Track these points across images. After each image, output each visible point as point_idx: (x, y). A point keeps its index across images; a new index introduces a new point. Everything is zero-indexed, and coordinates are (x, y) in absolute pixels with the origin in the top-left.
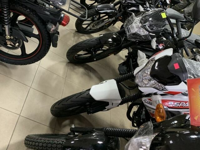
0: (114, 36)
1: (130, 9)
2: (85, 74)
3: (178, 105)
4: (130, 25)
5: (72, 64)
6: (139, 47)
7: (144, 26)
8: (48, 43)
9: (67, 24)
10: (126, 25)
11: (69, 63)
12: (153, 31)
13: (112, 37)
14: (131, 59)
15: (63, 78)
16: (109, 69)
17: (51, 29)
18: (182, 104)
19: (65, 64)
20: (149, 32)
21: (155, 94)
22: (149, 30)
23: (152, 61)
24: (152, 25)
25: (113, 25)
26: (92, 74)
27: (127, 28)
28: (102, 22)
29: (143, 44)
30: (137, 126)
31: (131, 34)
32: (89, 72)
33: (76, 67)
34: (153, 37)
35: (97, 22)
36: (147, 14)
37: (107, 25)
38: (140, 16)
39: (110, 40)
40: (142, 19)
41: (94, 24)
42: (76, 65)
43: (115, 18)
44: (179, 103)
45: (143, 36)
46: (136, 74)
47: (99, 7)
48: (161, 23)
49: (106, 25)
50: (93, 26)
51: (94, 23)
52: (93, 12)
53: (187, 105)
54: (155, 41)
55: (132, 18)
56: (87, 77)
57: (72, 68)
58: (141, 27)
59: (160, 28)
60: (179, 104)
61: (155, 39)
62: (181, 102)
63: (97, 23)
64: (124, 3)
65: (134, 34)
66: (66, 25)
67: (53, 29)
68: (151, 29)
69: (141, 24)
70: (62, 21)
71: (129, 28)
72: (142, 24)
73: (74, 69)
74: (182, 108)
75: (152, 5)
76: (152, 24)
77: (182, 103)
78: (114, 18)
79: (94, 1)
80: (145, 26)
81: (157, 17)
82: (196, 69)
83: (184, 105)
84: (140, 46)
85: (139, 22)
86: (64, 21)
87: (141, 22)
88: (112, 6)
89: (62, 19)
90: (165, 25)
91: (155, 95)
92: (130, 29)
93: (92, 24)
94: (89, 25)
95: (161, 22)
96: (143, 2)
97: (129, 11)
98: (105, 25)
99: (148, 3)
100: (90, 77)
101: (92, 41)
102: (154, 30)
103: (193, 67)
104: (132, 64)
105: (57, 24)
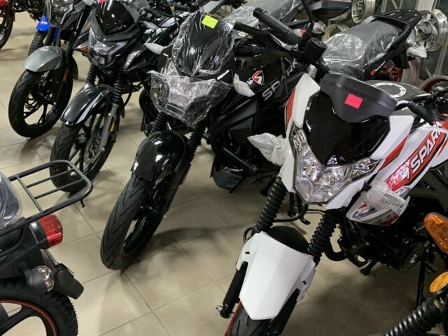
0: (157, 143)
1: (128, 64)
2: (172, 259)
3: (418, 161)
4: (167, 96)
5: (130, 268)
6: (222, 117)
7: (195, 75)
8: (59, 303)
9: (61, 230)
10: (160, 105)
11: (123, 272)
12: (219, 69)
13: (156, 149)
14: (225, 149)
15: (146, 314)
16: (198, 198)
17: (44, 282)
18: (423, 153)
19: (119, 283)
20: (215, 77)
21: (367, 187)
22: (212, 73)
23: (294, 134)
24: (209, 59)
25: (123, 117)
26: (184, 244)
27: (169, 108)
28: (101, 134)
29: (223, 107)
30: (367, 260)
31: (187, 112)
32: (174, 245)
33: (143, 264)
34: (229, 79)
35: (90, 142)
36: (179, 49)
37: (114, 128)
38: (168, 65)
39: (159, 157)
40: (179, 67)
41: (89, 152)
42: (139, 261)
43: (117, 103)
44: (416, 157)
45: (212, 92)
46: (294, 188)
47: (69, 115)
48: (220, 40)
49: (112, 130)
50: (91, 156)
51: (87, 149)
52: (67, 135)
53: (430, 146)
54: (238, 80)
55: (157, 81)
56: (182, 261)
57: (138, 275)
58: (191, 82)
59: (226, 50)
60: (419, 158)
61: (236, 76)
62: (416, 152)
63: (93, 142)
64: (106, 63)
65: (192, 106)
66: (62, 237)
67: (47, 277)
68: (214, 69)
69: (186, 78)
70: (46, 237)
71: (171, 104)
72: (189, 76)
73: (144, 272)
74: (428, 159)
75: (157, 18)
76: (206, 59)
77: (420, 153)
78: (114, 104)
79: (42, 107)
80: (198, 73)
81: (202, 37)
82: (344, 53)
83: (428, 151)
84: (221, 115)
85: (178, 76)
86: (50, 234)
87: (183, 74)
88: (88, 89)
89: (42, 232)
90: (230, 35)
91: (367, 191)
92: (175, 105)
93: (87, 155)
94: (81, 160)
95: (217, 38)
96: (138, 30)
97: (130, 67)
98: (112, 133)
99: (148, 21)
100: (185, 253)
101: (130, 197)
102: (219, 65)
103: (335, 55)
104: (236, 155)
105: (41, 254)
